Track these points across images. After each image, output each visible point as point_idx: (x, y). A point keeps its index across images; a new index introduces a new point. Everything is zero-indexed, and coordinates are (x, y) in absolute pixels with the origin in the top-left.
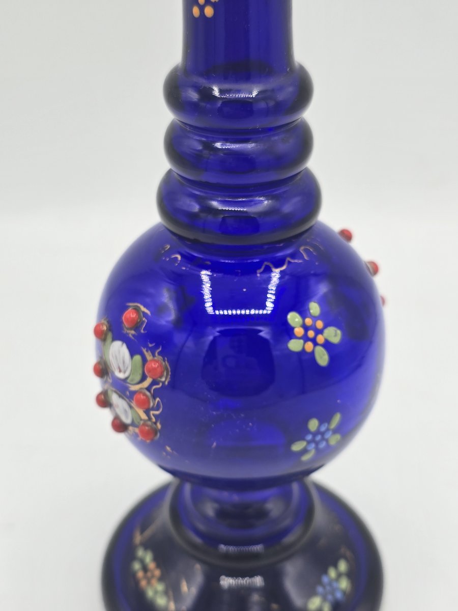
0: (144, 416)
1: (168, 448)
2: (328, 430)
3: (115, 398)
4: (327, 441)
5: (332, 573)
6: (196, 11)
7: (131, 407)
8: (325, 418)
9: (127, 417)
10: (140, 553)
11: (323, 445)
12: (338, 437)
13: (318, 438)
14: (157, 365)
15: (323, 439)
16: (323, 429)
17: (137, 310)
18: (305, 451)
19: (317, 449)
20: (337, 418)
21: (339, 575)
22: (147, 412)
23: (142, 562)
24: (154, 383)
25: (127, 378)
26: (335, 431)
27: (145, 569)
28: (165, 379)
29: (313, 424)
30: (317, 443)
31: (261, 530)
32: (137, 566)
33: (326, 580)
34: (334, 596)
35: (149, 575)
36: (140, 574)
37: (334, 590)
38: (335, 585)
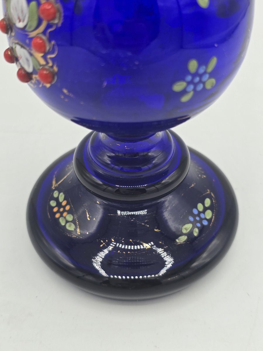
0: (42, 62)
1: (65, 91)
2: (205, 73)
3: (20, 51)
4: (204, 83)
5: (200, 207)
7: (31, 55)
8: (203, 62)
9: (29, 66)
10: (56, 194)
11: (200, 87)
12: (213, 81)
13: (197, 79)
14: (50, 7)
15: (200, 81)
16: (201, 71)
18: (184, 92)
19: (194, 90)
20: (214, 62)
21: (205, 209)
22: (44, 57)
23: (57, 199)
24: (49, 26)
25: (25, 26)
26: (212, 75)
27: (59, 205)
28: (58, 21)
29: (193, 65)
30: (196, 85)
31: (146, 171)
32: (53, 203)
33: (195, 211)
34: (202, 224)
35: (62, 210)
36: (55, 210)
37: (201, 219)
38: (202, 216)
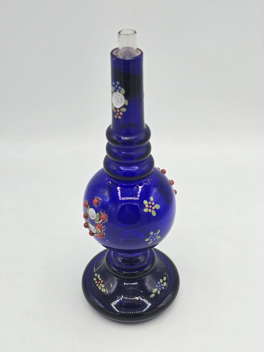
0: (100, 231)
1: (107, 241)
2: (156, 235)
3: (90, 225)
4: (156, 238)
5: (161, 281)
6: (116, 117)
7: (96, 228)
8: (155, 231)
9: (94, 231)
10: (96, 275)
11: (155, 239)
12: (160, 237)
13: (153, 237)
14: (104, 216)
15: (155, 237)
16: (154, 235)
17: (98, 199)
18: (149, 241)
19: (153, 240)
20: (159, 231)
21: (164, 282)
22: (101, 230)
23: (97, 277)
24: (103, 221)
25: (95, 219)
26: (158, 235)
27: (98, 280)
28: (107, 220)
29: (151, 233)
30: (153, 239)
31: (137, 266)
32: (95, 279)
33: (159, 283)
34: (162, 289)
35: (99, 282)
36: (96, 282)
37: (162, 286)
38: (162, 285)
